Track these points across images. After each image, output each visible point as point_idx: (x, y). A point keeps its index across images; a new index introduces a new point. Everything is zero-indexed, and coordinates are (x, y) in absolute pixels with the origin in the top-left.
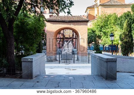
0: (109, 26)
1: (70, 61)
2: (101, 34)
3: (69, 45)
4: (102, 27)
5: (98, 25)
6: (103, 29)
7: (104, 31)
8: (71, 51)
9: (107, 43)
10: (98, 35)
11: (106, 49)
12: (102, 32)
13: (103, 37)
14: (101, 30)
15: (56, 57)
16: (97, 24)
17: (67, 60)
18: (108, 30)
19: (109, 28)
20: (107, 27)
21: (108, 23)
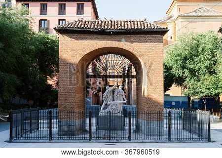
0: (201, 56)
1: (120, 132)
2: (184, 73)
3: (116, 93)
4: (186, 59)
5: (178, 56)
6: (187, 62)
7: (192, 66)
8: (121, 108)
9: (197, 93)
10: (177, 76)
11: (193, 105)
12: (187, 69)
13: (188, 80)
14: (184, 66)
15: (84, 122)
16: (174, 52)
17: (110, 129)
18: (199, 65)
19: (200, 61)
20: (197, 59)
21: (200, 49)
